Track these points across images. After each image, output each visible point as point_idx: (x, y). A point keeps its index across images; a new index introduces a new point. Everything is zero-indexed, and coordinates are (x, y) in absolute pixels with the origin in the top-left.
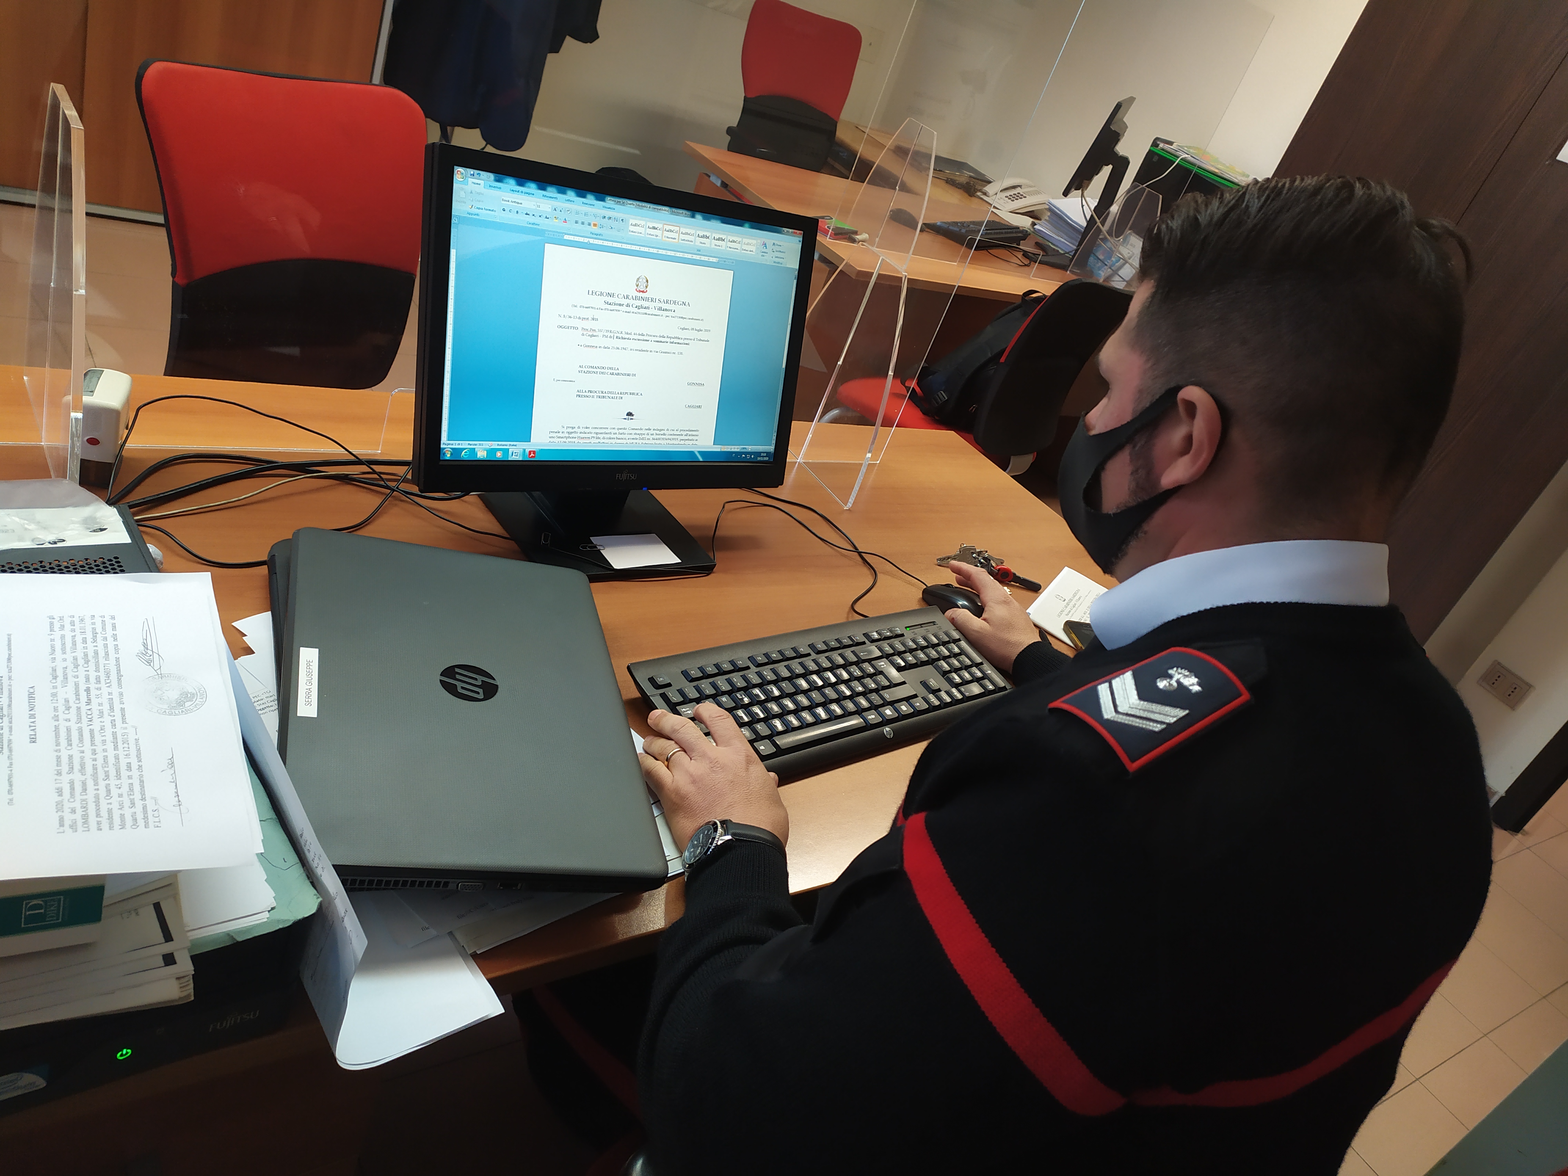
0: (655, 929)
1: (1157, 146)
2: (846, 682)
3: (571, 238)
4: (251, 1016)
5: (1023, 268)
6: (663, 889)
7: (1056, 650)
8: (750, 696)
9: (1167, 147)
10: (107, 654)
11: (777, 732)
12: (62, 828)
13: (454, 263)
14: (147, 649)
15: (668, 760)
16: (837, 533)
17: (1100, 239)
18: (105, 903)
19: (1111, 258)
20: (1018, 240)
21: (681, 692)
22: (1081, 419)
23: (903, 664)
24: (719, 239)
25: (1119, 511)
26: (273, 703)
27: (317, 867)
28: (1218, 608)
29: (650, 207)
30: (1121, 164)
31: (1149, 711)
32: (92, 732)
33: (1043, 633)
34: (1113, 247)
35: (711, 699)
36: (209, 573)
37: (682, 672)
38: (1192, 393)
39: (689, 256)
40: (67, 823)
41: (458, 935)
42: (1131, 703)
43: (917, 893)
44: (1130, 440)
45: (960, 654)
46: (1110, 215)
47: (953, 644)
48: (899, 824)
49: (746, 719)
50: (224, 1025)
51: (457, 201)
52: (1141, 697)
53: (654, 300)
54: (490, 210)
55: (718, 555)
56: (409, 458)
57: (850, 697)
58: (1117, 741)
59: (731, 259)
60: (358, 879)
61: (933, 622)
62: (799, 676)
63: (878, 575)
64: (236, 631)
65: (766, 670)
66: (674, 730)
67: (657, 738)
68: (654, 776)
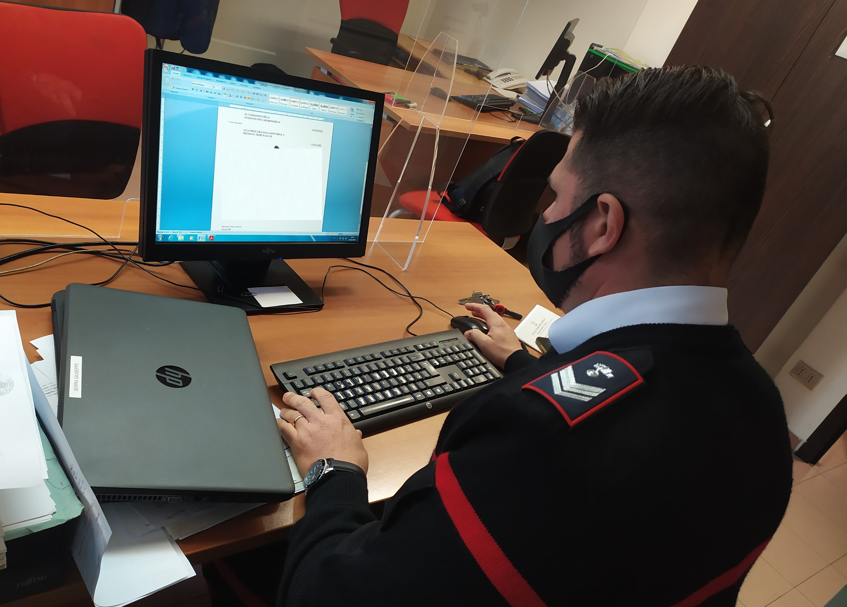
0: (287, 525)
1: (593, 48)
2: (403, 375)
3: (234, 106)
4: (42, 578)
5: (511, 123)
6: (292, 501)
7: (531, 355)
8: (345, 384)
9: (599, 49)
11: (362, 405)
13: (163, 121)
15: (295, 422)
16: (399, 285)
17: (558, 105)
19: (565, 117)
20: (508, 106)
21: (303, 381)
22: (541, 215)
23: (438, 364)
24: (324, 107)
25: (564, 270)
26: (54, 390)
27: (81, 488)
28: (624, 327)
29: (282, 87)
30: (571, 60)
31: (582, 390)
33: (523, 344)
34: (566, 110)
35: (321, 386)
36: (15, 311)
37: (303, 369)
38: (606, 198)
39: (306, 117)
41: (168, 529)
42: (571, 385)
43: (443, 501)
44: (569, 227)
45: (472, 358)
46: (565, 91)
47: (468, 352)
48: (433, 459)
49: (342, 398)
50: (26, 584)
51: (164, 84)
52: (577, 381)
54: (184, 89)
55: (325, 299)
56: (137, 240)
57: (406, 384)
58: (563, 408)
59: (332, 117)
60: (107, 495)
61: (457, 339)
62: (374, 371)
63: (423, 310)
64: (32, 347)
65: (355, 368)
66: (299, 405)
67: (288, 409)
68: (286, 433)
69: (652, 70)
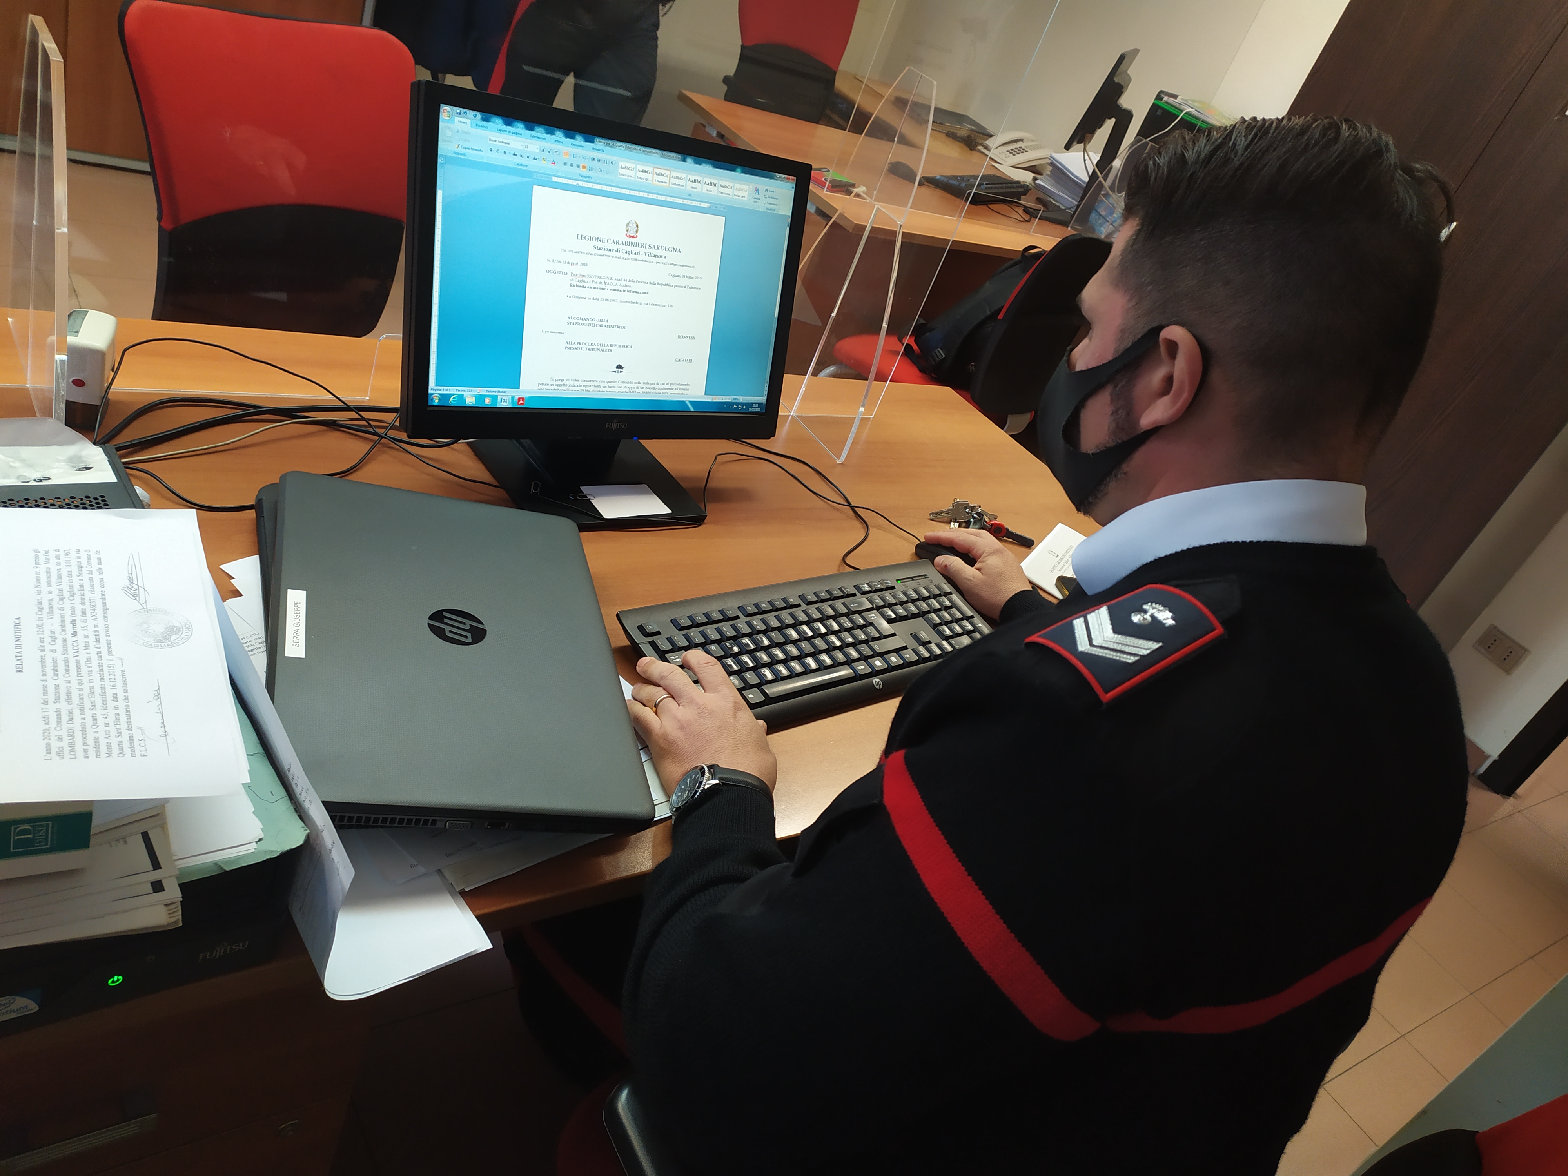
0: (642, 870)
1: (1161, 99)
2: (836, 633)
3: (560, 180)
4: (241, 947)
5: (1021, 223)
6: (651, 832)
8: (740, 645)
9: (1171, 100)
10: (92, 587)
11: (766, 681)
12: (48, 755)
13: (441, 204)
14: (133, 583)
15: (656, 706)
16: (830, 487)
17: (1103, 195)
18: (93, 831)
19: (1113, 214)
20: (1018, 195)
21: (670, 640)
22: (1066, 357)
23: (893, 616)
24: (710, 184)
25: (1098, 451)
26: (261, 645)
27: (304, 801)
29: (640, 150)
30: (1125, 118)
31: (1122, 644)
32: (78, 663)
34: (1112, 202)
36: (195, 514)
37: (671, 621)
38: (1175, 332)
39: (680, 201)
40: (54, 750)
41: (447, 873)
42: (1105, 637)
43: (895, 826)
44: (1110, 379)
45: (951, 607)
46: (1112, 170)
47: (944, 597)
49: (735, 668)
50: (214, 955)
51: (443, 140)
52: (1116, 631)
53: (644, 246)
54: (477, 150)
55: (709, 506)
56: (397, 404)
57: (840, 648)
58: (1091, 672)
59: (723, 205)
60: (347, 815)
61: (925, 576)
62: (788, 626)
63: (871, 529)
64: (224, 574)
65: (756, 620)
66: (662, 677)
67: (645, 685)
68: (642, 722)
69: (1258, 121)
